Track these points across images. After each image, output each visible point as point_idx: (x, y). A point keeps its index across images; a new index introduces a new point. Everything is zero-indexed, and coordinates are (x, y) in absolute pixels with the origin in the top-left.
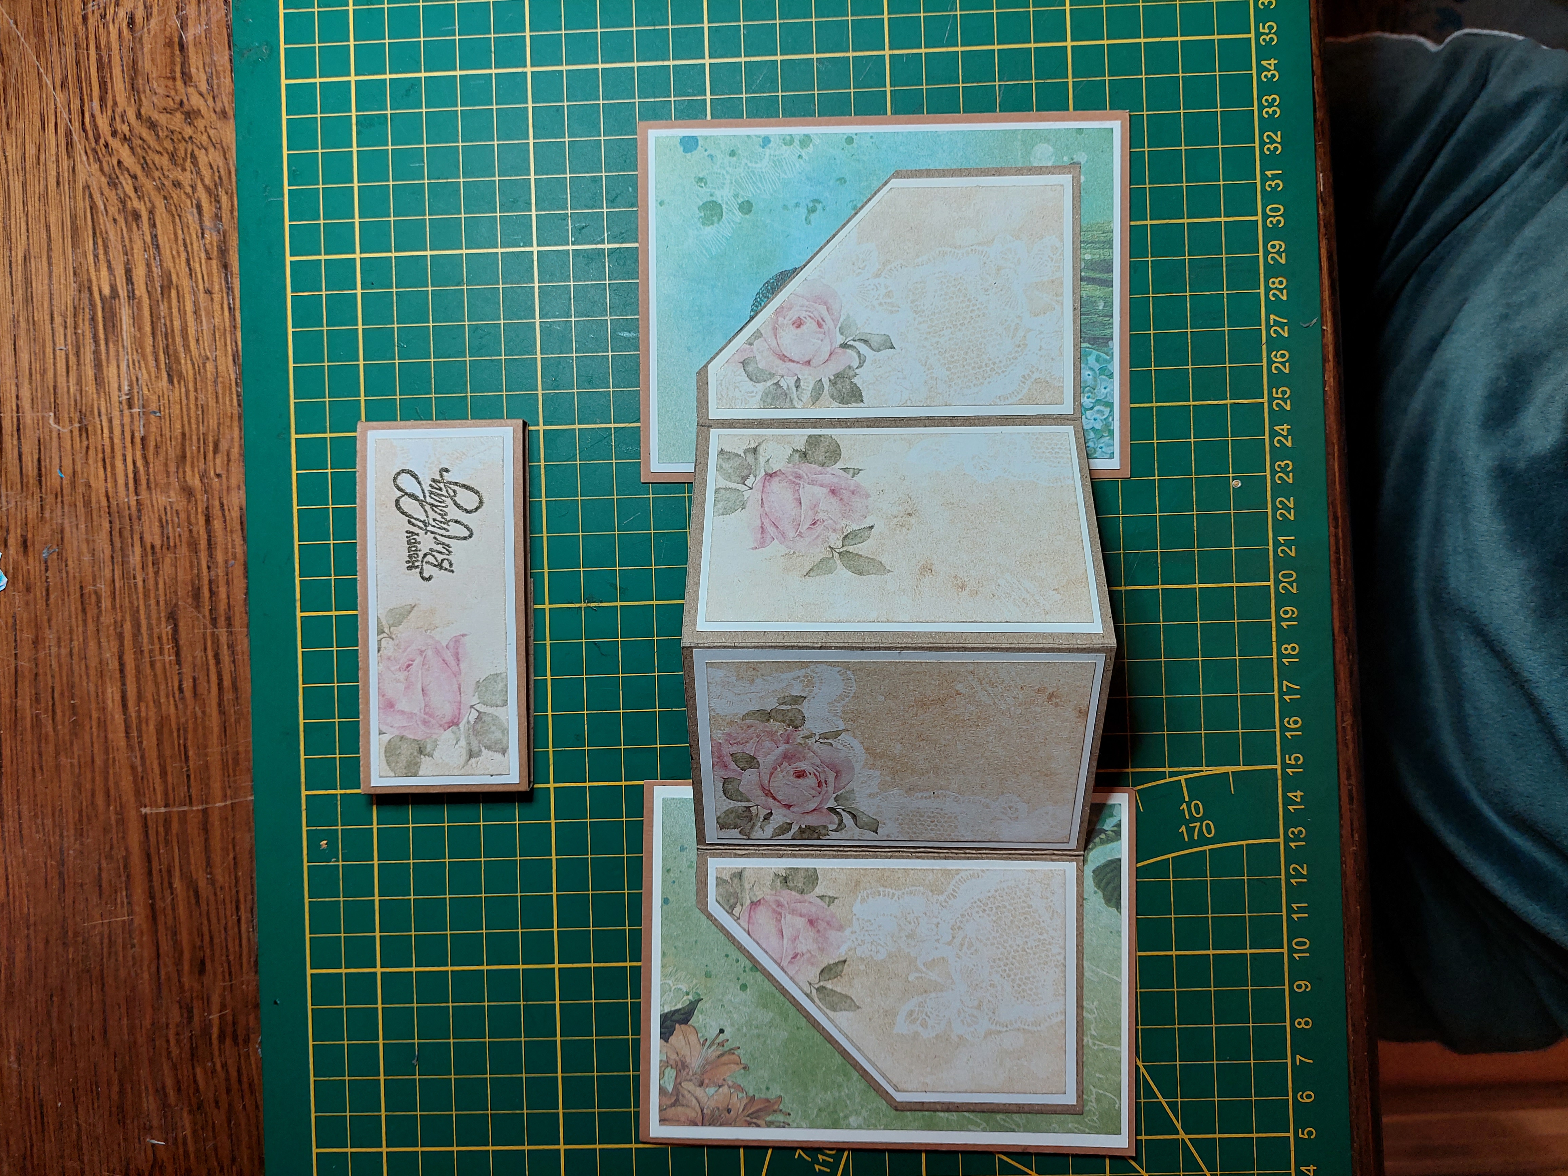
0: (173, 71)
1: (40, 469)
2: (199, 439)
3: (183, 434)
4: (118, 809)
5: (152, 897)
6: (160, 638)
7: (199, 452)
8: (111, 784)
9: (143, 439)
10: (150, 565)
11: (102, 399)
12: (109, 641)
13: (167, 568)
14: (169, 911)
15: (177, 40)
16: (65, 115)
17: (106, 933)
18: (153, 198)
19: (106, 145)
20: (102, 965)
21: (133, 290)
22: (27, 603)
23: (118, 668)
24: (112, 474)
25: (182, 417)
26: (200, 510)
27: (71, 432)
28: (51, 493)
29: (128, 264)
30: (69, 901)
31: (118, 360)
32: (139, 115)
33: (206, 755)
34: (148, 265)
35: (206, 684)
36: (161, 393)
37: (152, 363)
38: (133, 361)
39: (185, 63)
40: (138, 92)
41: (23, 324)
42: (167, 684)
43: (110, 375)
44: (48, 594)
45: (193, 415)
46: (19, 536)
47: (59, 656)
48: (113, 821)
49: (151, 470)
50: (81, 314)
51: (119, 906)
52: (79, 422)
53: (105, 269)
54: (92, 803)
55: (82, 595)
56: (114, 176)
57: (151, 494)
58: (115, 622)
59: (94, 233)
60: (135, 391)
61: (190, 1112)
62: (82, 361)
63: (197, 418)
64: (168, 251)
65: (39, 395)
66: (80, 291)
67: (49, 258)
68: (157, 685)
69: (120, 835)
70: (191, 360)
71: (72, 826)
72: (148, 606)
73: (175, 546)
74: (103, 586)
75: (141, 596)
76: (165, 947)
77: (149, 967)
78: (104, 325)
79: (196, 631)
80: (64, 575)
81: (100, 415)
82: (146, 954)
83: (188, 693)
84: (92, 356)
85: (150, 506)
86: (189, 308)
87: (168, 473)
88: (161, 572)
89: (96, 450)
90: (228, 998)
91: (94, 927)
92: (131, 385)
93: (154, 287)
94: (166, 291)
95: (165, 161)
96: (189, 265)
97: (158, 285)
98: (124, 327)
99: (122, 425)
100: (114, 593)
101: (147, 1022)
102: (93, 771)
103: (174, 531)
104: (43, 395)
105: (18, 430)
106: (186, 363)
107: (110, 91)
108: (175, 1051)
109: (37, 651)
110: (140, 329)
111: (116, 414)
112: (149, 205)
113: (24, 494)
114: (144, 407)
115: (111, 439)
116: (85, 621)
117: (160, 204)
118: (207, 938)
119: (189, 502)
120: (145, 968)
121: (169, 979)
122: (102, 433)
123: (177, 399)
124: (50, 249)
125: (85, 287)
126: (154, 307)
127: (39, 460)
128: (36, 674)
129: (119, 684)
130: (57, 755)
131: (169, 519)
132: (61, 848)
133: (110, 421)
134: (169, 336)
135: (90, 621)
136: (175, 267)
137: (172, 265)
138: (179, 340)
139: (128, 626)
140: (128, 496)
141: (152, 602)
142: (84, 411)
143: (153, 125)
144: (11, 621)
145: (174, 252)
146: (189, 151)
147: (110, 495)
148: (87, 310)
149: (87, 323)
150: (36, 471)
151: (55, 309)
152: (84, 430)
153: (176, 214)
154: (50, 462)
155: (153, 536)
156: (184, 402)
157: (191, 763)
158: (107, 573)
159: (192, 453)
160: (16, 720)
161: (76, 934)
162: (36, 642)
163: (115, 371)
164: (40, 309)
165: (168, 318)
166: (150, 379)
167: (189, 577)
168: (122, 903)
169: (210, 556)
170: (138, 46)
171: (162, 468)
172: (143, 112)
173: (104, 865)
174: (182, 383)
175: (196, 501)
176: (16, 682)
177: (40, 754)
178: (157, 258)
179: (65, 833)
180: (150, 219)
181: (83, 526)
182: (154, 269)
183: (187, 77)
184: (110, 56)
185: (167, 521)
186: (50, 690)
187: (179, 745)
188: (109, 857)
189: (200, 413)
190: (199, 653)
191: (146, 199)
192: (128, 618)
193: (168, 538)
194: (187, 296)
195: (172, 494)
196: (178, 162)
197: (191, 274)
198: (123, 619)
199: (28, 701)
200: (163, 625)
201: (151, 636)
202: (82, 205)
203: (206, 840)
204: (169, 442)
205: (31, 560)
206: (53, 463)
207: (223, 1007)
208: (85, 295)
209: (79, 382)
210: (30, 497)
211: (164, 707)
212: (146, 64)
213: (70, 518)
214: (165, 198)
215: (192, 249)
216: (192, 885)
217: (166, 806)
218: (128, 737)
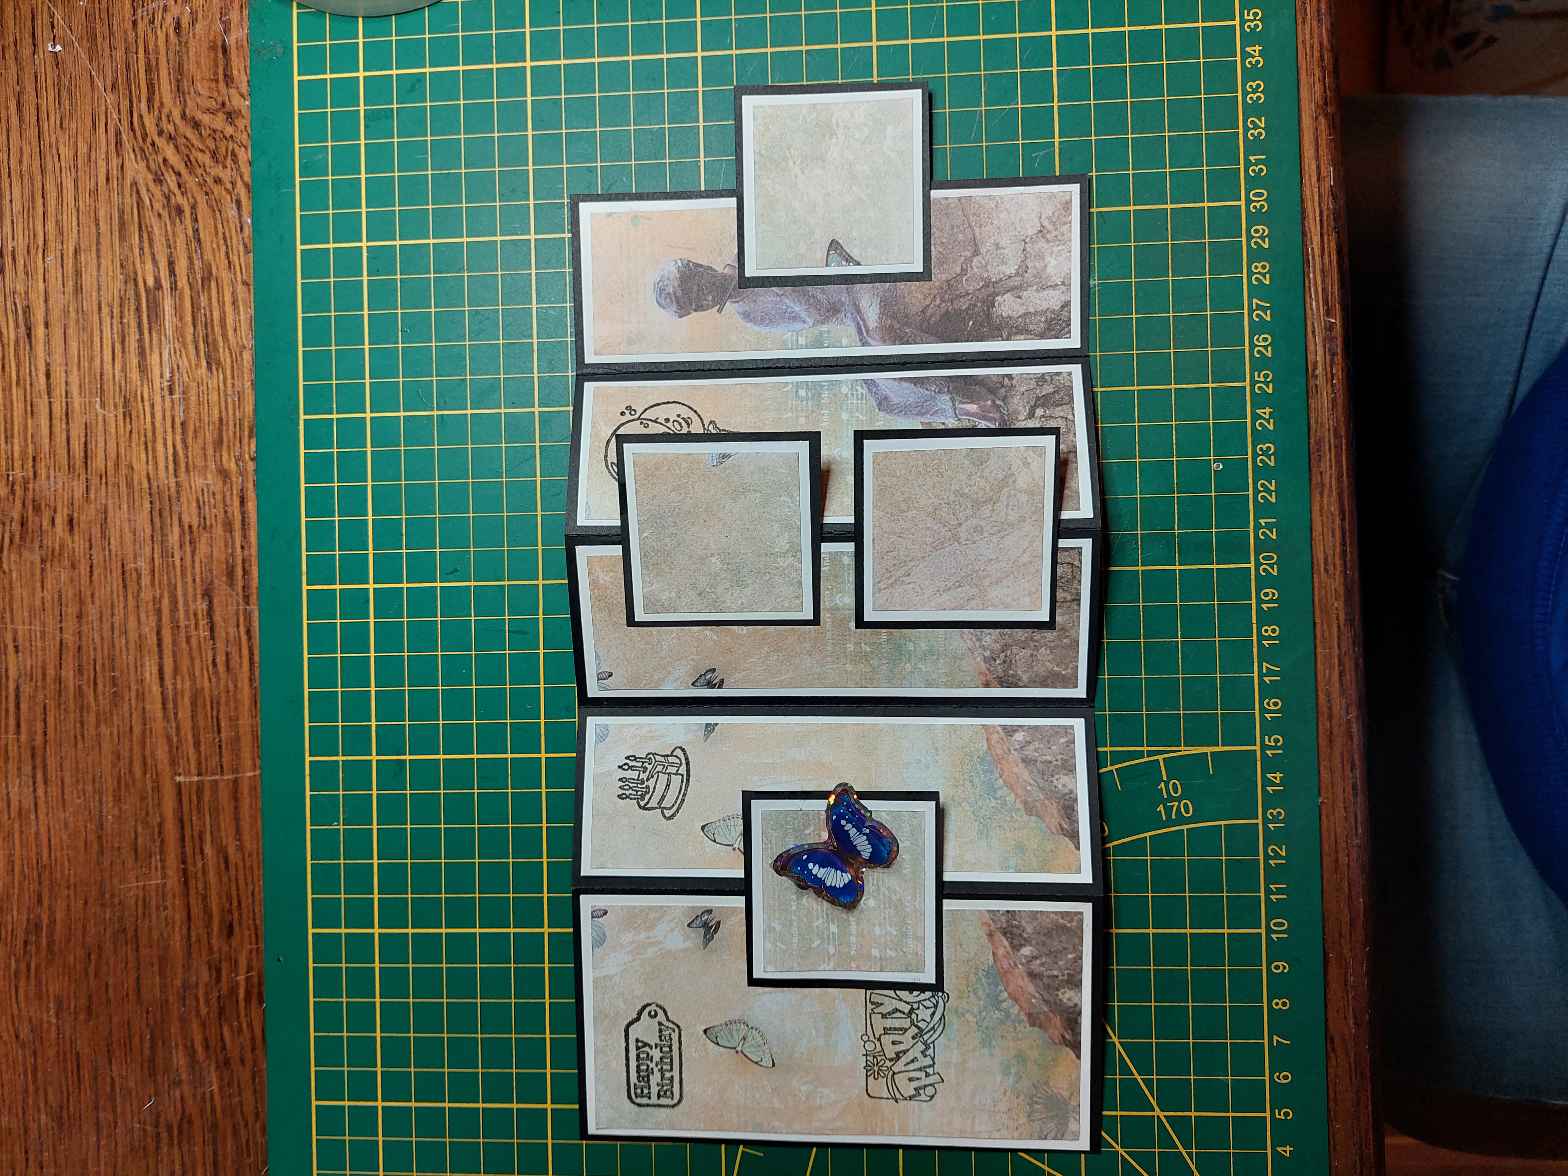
0: (216, 73)
1: (86, 452)
2: (235, 425)
3: (221, 419)
4: (154, 777)
5: (184, 862)
6: (195, 614)
7: (235, 436)
8: (148, 753)
9: (183, 424)
10: (188, 544)
11: (145, 386)
12: (148, 617)
13: (203, 548)
14: (200, 874)
15: (220, 43)
16: (115, 116)
17: (141, 895)
18: (196, 194)
19: (153, 144)
20: (137, 926)
21: (176, 282)
22: (72, 580)
23: (156, 642)
24: (153, 457)
25: (220, 403)
26: (235, 492)
27: (116, 416)
28: (96, 474)
29: (171, 256)
30: (106, 864)
31: (160, 348)
32: (184, 116)
33: (237, 727)
34: (190, 258)
35: (238, 659)
36: (200, 381)
37: (192, 351)
38: (175, 349)
39: (227, 66)
40: (183, 94)
41: (73, 314)
42: (201, 658)
43: (153, 363)
44: (91, 571)
45: (230, 400)
46: (65, 515)
47: (101, 629)
48: (149, 789)
49: (190, 454)
50: (127, 305)
51: (153, 870)
52: (124, 407)
53: (150, 262)
54: (130, 771)
55: (123, 573)
56: (159, 173)
57: (189, 476)
58: (154, 598)
59: (140, 227)
60: (176, 378)
61: (218, 1067)
62: (127, 350)
63: (234, 405)
64: (209, 244)
65: (87, 381)
66: (126, 283)
67: (98, 251)
68: (192, 659)
69: (156, 802)
70: (229, 349)
71: (110, 791)
72: (184, 584)
73: (211, 526)
74: (143, 564)
75: (178, 573)
76: (196, 909)
77: (181, 929)
78: (148, 315)
79: (229, 608)
80: (107, 553)
81: (142, 401)
82: (177, 917)
83: (221, 668)
84: (137, 345)
85: (188, 487)
86: (228, 299)
87: (205, 456)
88: (197, 551)
89: (139, 435)
90: (255, 960)
91: (130, 889)
92: (172, 372)
93: (195, 278)
94: (206, 282)
95: (206, 159)
96: (228, 257)
97: (199, 277)
98: (167, 317)
99: (164, 411)
100: (154, 570)
101: (178, 982)
102: (132, 740)
103: (210, 513)
104: (90, 382)
105: (67, 414)
106: (224, 352)
107: (157, 92)
108: (204, 1010)
109: (81, 625)
110: (181, 319)
111: (158, 399)
112: (191, 200)
113: (71, 476)
114: (184, 393)
115: (153, 423)
116: (126, 597)
117: (201, 199)
118: (235, 903)
119: (225, 483)
120: (177, 929)
121: (199, 941)
122: (145, 418)
123: (216, 386)
124: (98, 243)
125: (131, 279)
126: (195, 298)
127: (86, 443)
128: (80, 648)
129: (157, 657)
130: (98, 724)
131: (206, 500)
132: (101, 812)
133: (152, 406)
134: (209, 326)
135: (130, 597)
136: (215, 260)
137: (211, 258)
138: (217, 329)
139: (166, 602)
140: (167, 478)
141: (189, 580)
142: (128, 396)
143: (196, 125)
144: (56, 596)
145: (214, 246)
146: (230, 148)
147: (151, 477)
148: (132, 301)
149: (132, 313)
150: (82, 454)
151: (103, 299)
152: (128, 414)
153: (216, 209)
154: (96, 446)
155: (191, 517)
156: (222, 388)
157: (223, 734)
158: (148, 550)
159: (229, 437)
160: (60, 690)
161: (112, 896)
162: (80, 617)
163: (158, 360)
164: (89, 300)
165: (207, 309)
166: (191, 367)
167: (223, 557)
168: (156, 867)
169: (244, 536)
170: (184, 50)
171: (200, 452)
172: (187, 113)
173: (140, 830)
174: (220, 370)
175: (231, 483)
176: (61, 654)
177: (82, 724)
178: (199, 251)
179: (104, 800)
180: (192, 214)
181: (126, 506)
182: (196, 262)
183: (229, 79)
184: (157, 59)
185: (204, 502)
186: (92, 662)
187: (212, 717)
188: (145, 823)
189: (236, 399)
190: (232, 630)
191: (189, 195)
192: (166, 595)
193: (205, 519)
194: (225, 287)
195: (209, 476)
196: (219, 160)
197: (230, 267)
198: (161, 597)
199: (71, 674)
200: (199, 602)
201: (187, 612)
202: (130, 200)
203: (236, 808)
204: (207, 427)
205: (76, 538)
206: (99, 445)
207: (249, 969)
208: (131, 286)
209: (124, 369)
210: (76, 478)
211: (198, 681)
212: (191, 67)
213: (113, 498)
214: (207, 194)
215: (231, 242)
216: (222, 852)
217: (198, 775)
218: (164, 708)
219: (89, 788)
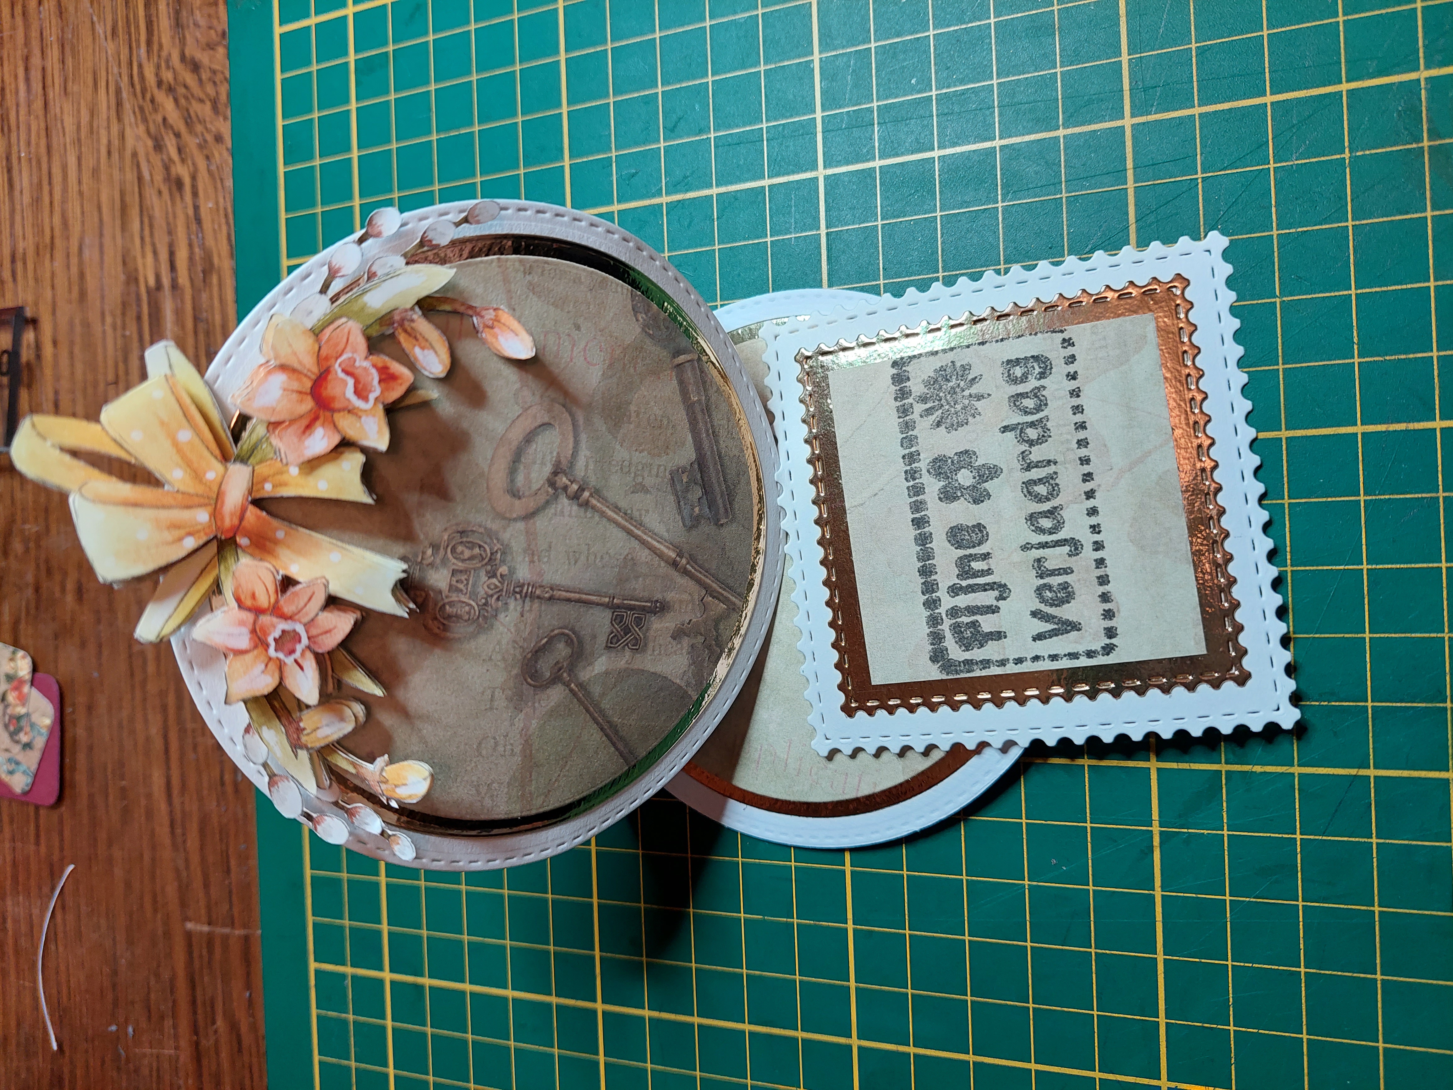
4: (165, 919)
5: (196, 1033)
8: (158, 888)
14: (213, 1054)
16: (116, 70)
17: (155, 1065)
18: (196, 159)
19: (152, 101)
21: (177, 279)
23: (162, 748)
29: (171, 244)
32: (183, 58)
33: (247, 868)
34: (190, 246)
40: (182, 29)
41: (78, 329)
44: (100, 652)
47: (110, 726)
48: (160, 932)
50: (129, 313)
51: (166, 1035)
53: (151, 254)
54: (141, 907)
55: (130, 656)
56: (159, 138)
59: (141, 210)
64: (210, 225)
66: (128, 283)
67: (100, 246)
68: (199, 773)
69: (167, 951)
71: (123, 929)
91: (144, 1056)
93: (196, 273)
94: (207, 276)
95: (207, 110)
97: (199, 268)
102: (142, 869)
107: (156, 32)
110: (183, 327)
112: (191, 169)
116: (133, 687)
117: (202, 164)
124: (101, 235)
125: (132, 279)
126: (196, 297)
130: (110, 844)
132: (115, 953)
135: (137, 687)
139: (172, 698)
143: (195, 67)
145: (216, 227)
148: (134, 305)
149: (134, 322)
151: (107, 308)
157: (233, 876)
161: (128, 1060)
164: (93, 308)
165: (210, 311)
168: (169, 1034)
172: (186, 53)
173: (152, 982)
178: (199, 236)
179: (118, 938)
180: (192, 186)
182: (197, 250)
187: (221, 851)
188: (157, 975)
191: (189, 162)
194: (228, 281)
202: (130, 176)
211: (206, 803)
214: (207, 158)
216: (234, 1027)
217: (209, 924)
218: (173, 832)
219: (103, 922)
